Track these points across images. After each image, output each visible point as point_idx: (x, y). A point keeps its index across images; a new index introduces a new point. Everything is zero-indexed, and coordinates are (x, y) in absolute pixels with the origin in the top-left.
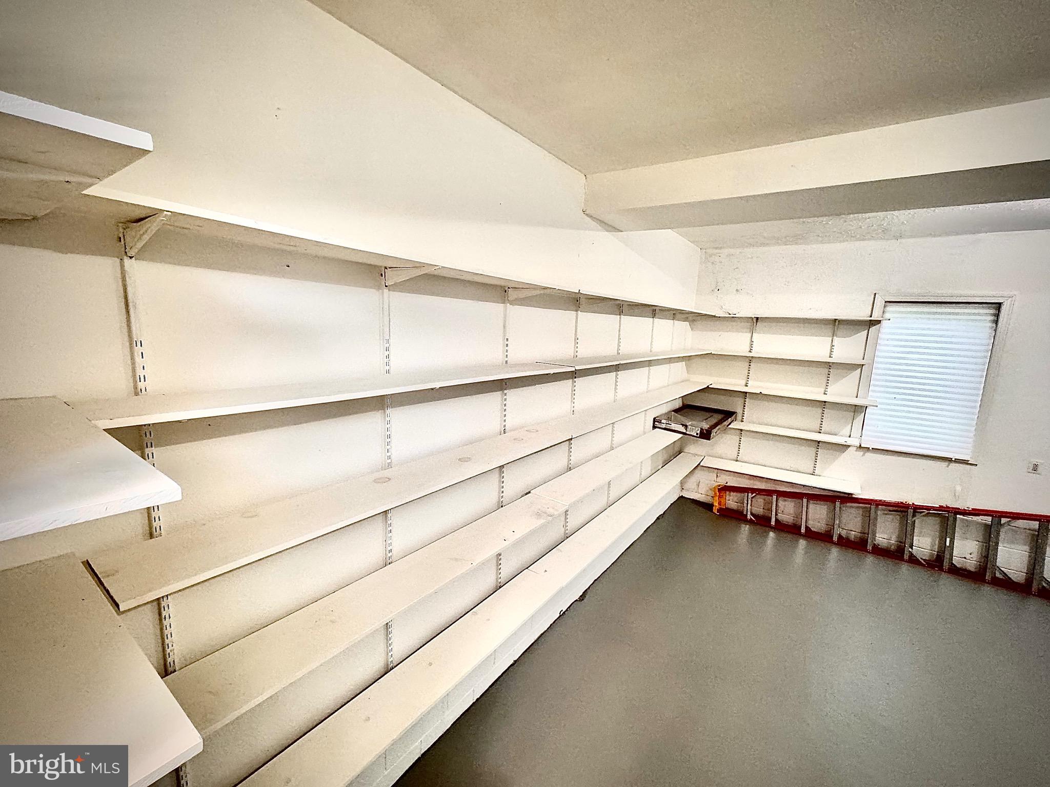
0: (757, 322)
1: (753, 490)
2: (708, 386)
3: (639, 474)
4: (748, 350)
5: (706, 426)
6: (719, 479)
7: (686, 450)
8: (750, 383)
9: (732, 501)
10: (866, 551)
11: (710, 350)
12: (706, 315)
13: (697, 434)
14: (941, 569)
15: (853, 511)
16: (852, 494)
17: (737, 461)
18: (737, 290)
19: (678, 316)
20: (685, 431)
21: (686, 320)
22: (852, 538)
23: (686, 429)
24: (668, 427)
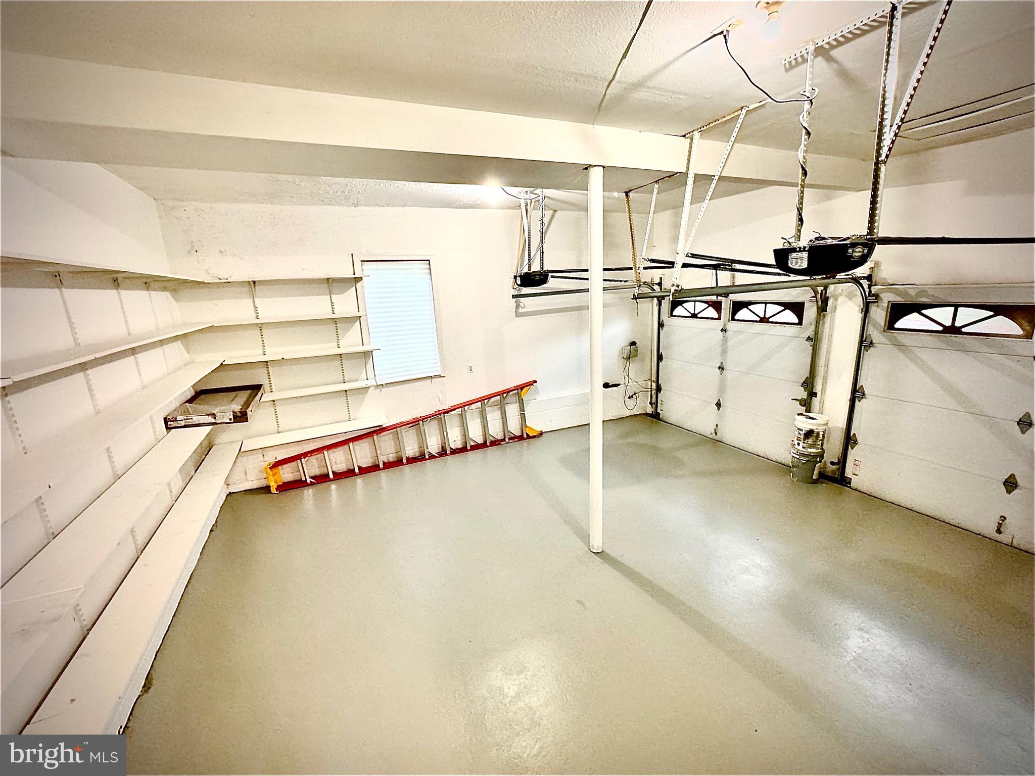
0: (255, 286)
1: (305, 455)
2: (222, 364)
3: (168, 491)
4: (255, 316)
5: (237, 407)
6: (267, 458)
7: (216, 442)
8: (267, 351)
9: (287, 474)
10: (404, 464)
11: (211, 323)
12: (192, 281)
13: (230, 419)
14: (446, 454)
15: (386, 438)
16: (381, 426)
17: (279, 432)
18: (221, 252)
19: (153, 285)
20: (213, 421)
21: (165, 289)
22: (391, 460)
23: (215, 418)
24: (190, 422)
